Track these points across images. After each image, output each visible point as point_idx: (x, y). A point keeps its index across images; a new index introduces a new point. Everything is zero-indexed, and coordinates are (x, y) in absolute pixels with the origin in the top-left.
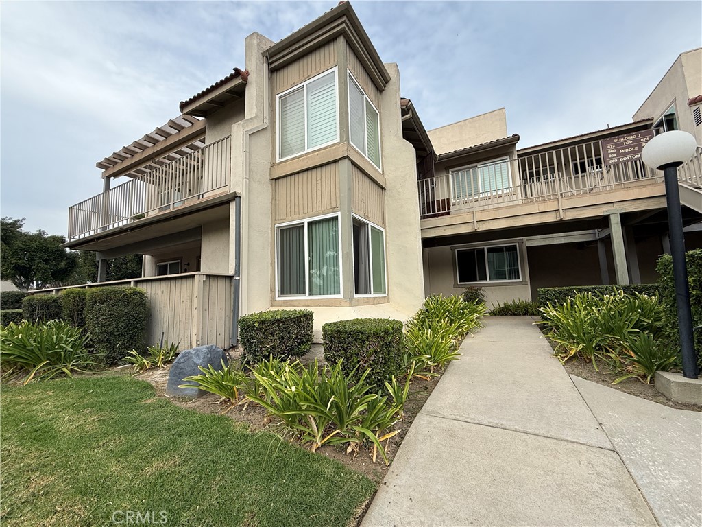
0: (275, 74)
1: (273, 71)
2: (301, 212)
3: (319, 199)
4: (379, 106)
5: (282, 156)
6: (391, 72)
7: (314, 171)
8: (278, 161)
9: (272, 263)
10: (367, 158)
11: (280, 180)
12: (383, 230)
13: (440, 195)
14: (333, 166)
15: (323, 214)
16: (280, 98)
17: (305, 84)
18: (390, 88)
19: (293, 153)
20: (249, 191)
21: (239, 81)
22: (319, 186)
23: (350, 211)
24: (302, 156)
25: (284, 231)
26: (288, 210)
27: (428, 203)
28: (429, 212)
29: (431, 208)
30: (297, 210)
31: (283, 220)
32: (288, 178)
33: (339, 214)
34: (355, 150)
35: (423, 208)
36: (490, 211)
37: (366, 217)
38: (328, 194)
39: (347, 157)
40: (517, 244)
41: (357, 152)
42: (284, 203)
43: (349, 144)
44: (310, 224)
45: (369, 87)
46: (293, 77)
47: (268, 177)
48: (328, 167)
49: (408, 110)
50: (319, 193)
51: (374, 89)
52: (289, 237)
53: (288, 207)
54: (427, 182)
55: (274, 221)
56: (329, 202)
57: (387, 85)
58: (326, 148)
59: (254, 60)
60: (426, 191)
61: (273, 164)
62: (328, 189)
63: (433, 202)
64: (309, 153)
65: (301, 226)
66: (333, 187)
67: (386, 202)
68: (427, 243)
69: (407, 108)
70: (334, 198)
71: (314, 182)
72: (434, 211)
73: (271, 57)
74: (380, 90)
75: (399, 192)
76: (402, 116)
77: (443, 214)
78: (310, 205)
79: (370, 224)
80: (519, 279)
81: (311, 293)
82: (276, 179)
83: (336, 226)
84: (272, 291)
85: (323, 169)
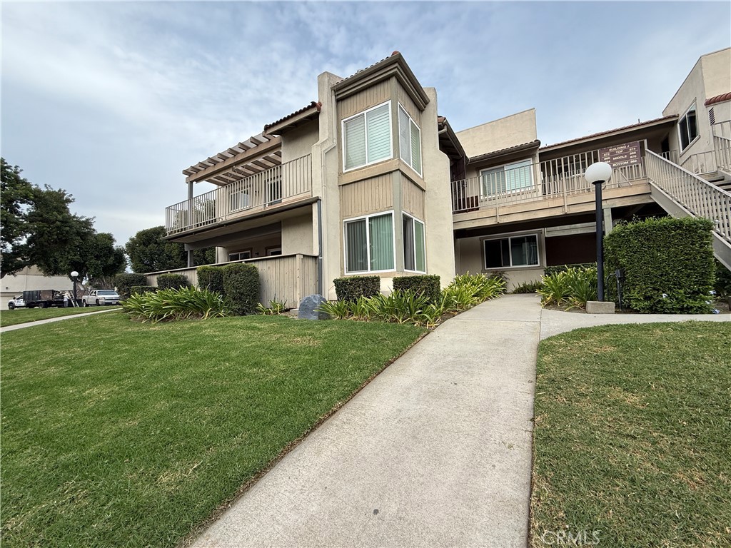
0: (340, 102)
1: (338, 101)
2: (363, 210)
3: (377, 200)
4: (420, 124)
5: (347, 168)
6: (429, 95)
7: (373, 180)
8: (344, 171)
9: (342, 248)
10: (411, 167)
11: (347, 186)
12: (423, 223)
13: (470, 192)
14: (388, 176)
15: (381, 211)
16: (344, 122)
17: (365, 112)
18: (429, 109)
19: (356, 165)
20: (326, 196)
21: (315, 110)
22: (377, 191)
23: (401, 209)
24: (364, 168)
25: (350, 224)
26: (353, 209)
27: (460, 200)
28: (460, 208)
29: (462, 204)
30: (360, 209)
31: (349, 216)
32: (353, 185)
33: (392, 212)
34: (404, 163)
35: (456, 205)
36: (510, 207)
37: (412, 214)
38: (384, 196)
39: (399, 169)
40: (537, 235)
41: (405, 165)
42: (350, 203)
43: (400, 160)
44: (370, 219)
45: (413, 110)
46: (355, 106)
47: (337, 184)
48: (384, 177)
49: (444, 126)
50: (377, 196)
51: (416, 110)
52: (355, 230)
53: (353, 207)
54: (459, 183)
55: (342, 217)
56: (385, 202)
57: (427, 106)
58: (383, 162)
59: (325, 94)
60: (458, 190)
61: (340, 174)
62: (384, 193)
63: (464, 199)
64: (369, 166)
65: (364, 221)
66: (388, 191)
67: (426, 201)
68: (459, 234)
69: (443, 124)
70: (388, 200)
71: (373, 189)
72: (464, 207)
73: (338, 90)
74: (421, 110)
75: (436, 193)
76: (439, 130)
77: (473, 210)
78: (370, 205)
79: (414, 219)
80: (537, 263)
81: (372, 269)
82: (343, 185)
83: (391, 220)
84: (342, 269)
85: (380, 178)
